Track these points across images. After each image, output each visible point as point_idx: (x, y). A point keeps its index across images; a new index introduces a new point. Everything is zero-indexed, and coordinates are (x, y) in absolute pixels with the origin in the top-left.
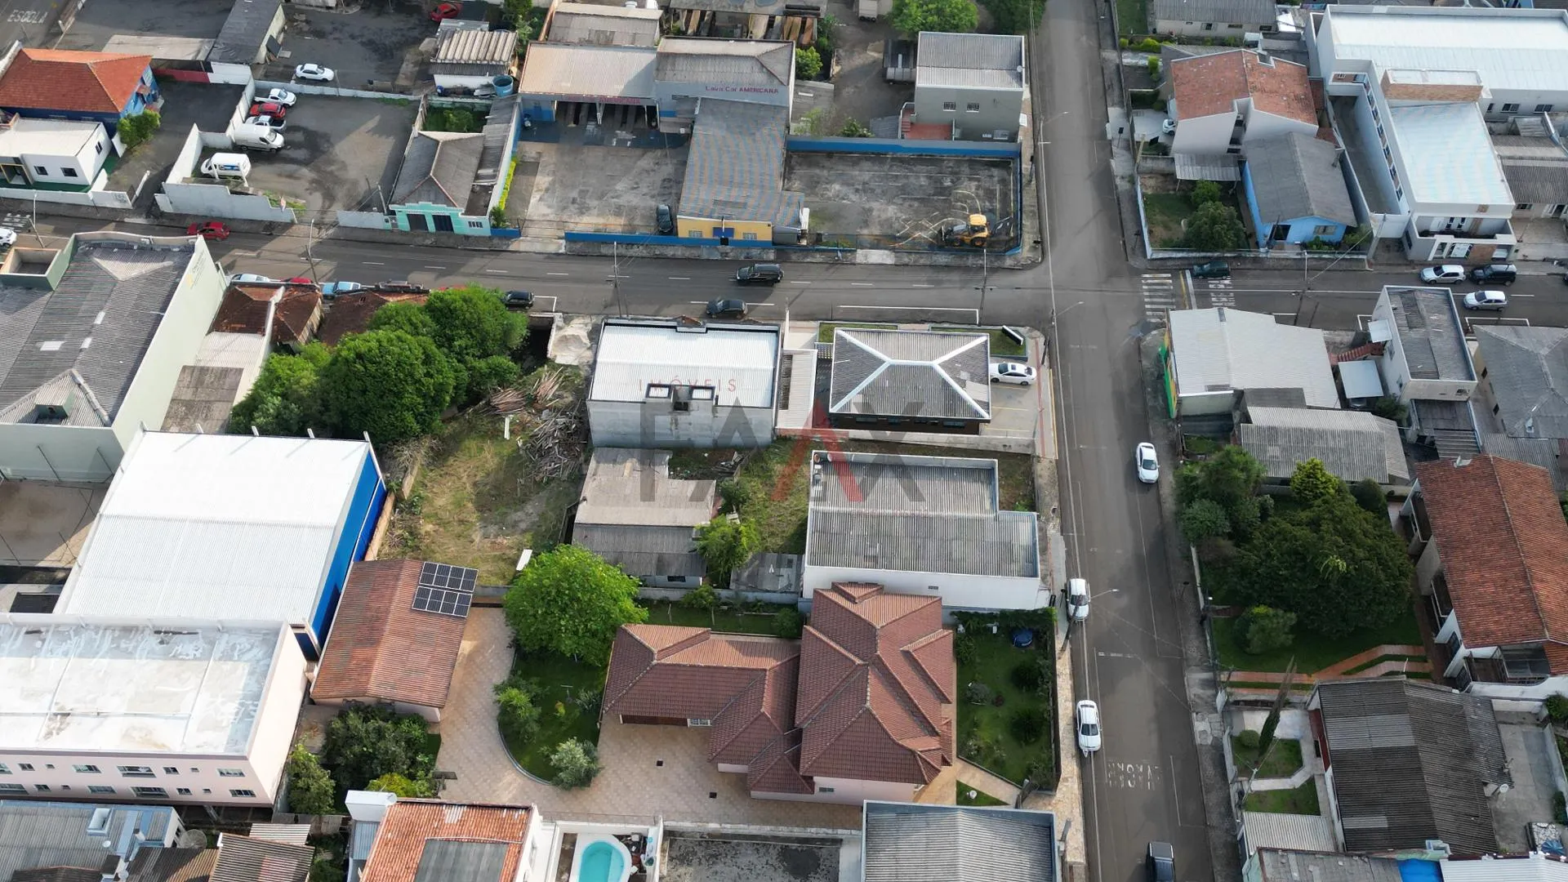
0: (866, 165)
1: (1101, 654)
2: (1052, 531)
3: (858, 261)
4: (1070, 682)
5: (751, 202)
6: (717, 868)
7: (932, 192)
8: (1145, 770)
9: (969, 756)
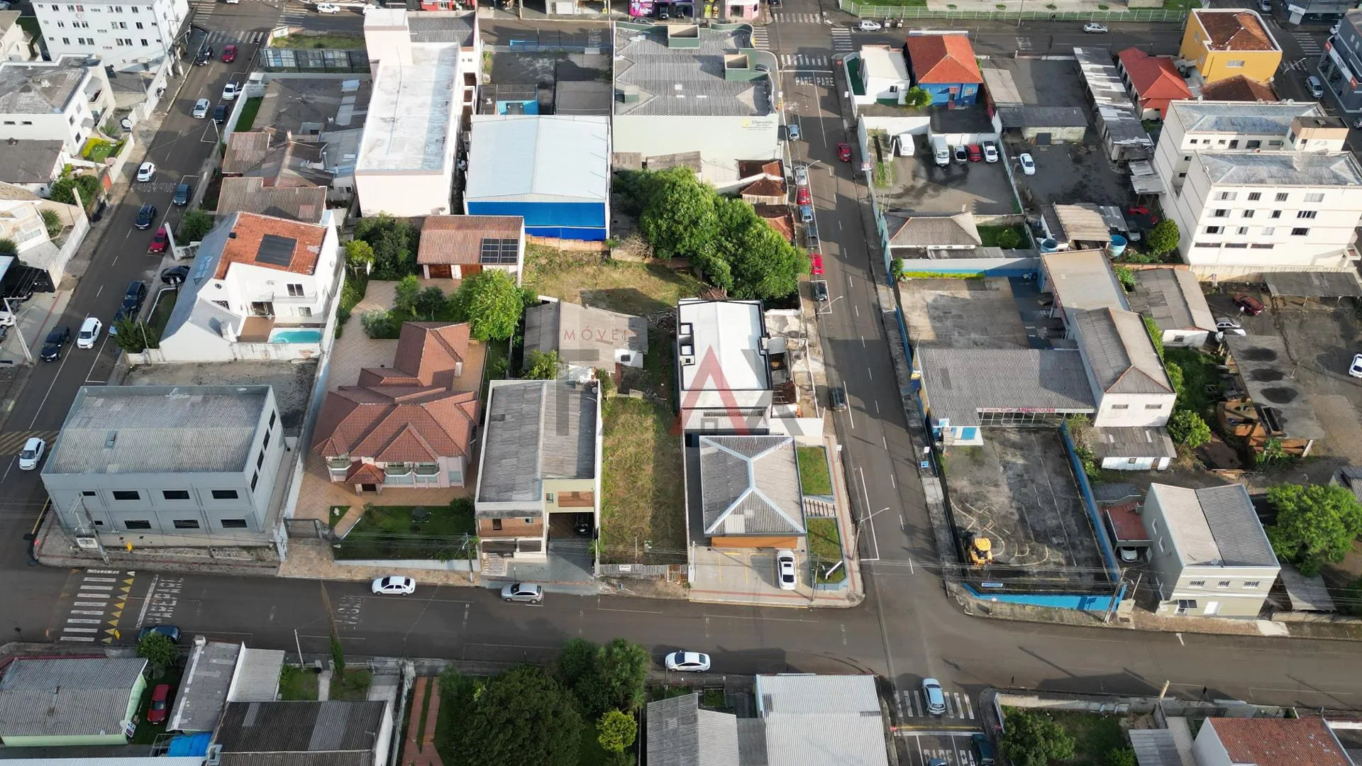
0: (1060, 482)
1: (467, 606)
2: (601, 588)
3: (924, 479)
4: (440, 583)
5: (955, 393)
6: (294, 384)
7: (1038, 528)
8: (355, 621)
9: (369, 513)
